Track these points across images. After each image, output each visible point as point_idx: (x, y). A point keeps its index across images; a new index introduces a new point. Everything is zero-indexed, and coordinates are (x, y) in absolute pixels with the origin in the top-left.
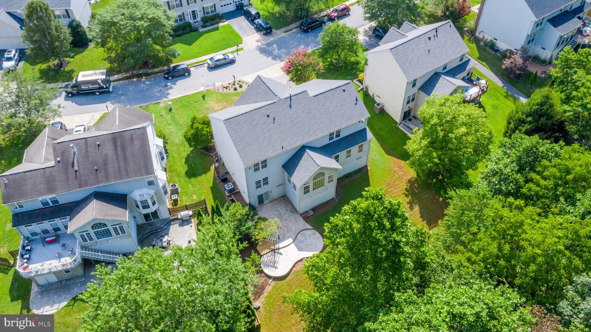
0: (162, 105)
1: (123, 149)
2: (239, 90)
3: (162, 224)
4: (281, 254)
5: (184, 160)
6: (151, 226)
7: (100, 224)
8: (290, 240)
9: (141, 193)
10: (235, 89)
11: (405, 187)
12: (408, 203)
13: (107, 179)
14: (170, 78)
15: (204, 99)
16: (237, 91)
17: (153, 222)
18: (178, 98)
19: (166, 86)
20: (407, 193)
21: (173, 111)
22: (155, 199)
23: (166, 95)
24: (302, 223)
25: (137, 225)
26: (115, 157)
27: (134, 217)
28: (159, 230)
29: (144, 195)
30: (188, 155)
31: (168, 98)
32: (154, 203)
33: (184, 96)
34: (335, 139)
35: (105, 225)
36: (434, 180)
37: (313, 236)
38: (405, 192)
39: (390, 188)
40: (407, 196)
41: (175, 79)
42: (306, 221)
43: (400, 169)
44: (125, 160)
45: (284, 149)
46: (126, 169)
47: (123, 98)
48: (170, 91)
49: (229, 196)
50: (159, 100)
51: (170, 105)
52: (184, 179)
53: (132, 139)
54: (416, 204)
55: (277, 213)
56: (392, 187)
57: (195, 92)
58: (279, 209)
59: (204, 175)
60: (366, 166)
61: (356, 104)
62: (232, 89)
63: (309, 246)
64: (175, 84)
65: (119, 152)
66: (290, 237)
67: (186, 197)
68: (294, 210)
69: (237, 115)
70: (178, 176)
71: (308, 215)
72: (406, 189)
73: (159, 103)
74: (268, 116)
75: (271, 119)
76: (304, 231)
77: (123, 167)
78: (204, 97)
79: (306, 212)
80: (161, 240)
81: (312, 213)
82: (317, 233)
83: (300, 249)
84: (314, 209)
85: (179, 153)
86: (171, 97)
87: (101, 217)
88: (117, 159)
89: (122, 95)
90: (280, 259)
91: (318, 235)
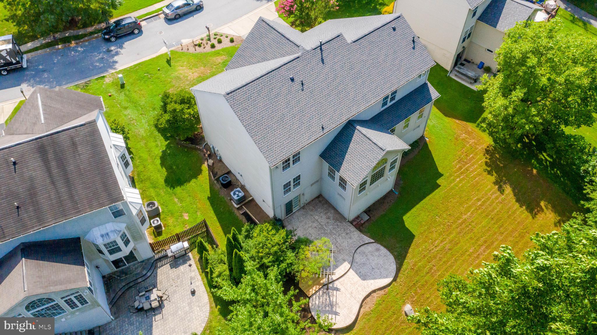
0: (108, 80)
1: (61, 164)
2: (218, 47)
3: (144, 268)
4: (337, 289)
5: (158, 161)
6: (126, 274)
7: (40, 300)
8: (346, 266)
9: (104, 232)
10: (213, 46)
11: (484, 160)
12: (496, 183)
13: (40, 220)
14: (113, 39)
15: (170, 65)
16: (216, 49)
17: (128, 268)
18: (131, 68)
19: (109, 51)
20: (489, 169)
21: (127, 87)
22: (128, 236)
23: (112, 65)
24: (356, 236)
25: (104, 277)
26: (48, 181)
27: (97, 267)
28: (140, 280)
29: (110, 234)
30: (164, 152)
31: (115, 69)
32: (127, 243)
33: (139, 64)
34: (389, 104)
35: (51, 300)
36: (519, 146)
37: (377, 254)
38: (486, 167)
39: (464, 165)
40: (489, 173)
41: (119, 41)
42: (361, 231)
43: (469, 136)
44: (68, 182)
45: (325, 131)
46: (71, 197)
47: (46, 75)
48: (116, 58)
49: (238, 209)
50: (102, 72)
51: (121, 78)
52: (164, 191)
53: (74, 144)
54: (505, 183)
55: (315, 225)
56: (466, 163)
57: (154, 56)
58: (317, 217)
59: (194, 180)
60: (422, 138)
61: (414, 48)
62: (208, 47)
63: (376, 270)
64: (121, 47)
65: (55, 171)
66: (344, 260)
67: (173, 219)
68: (339, 217)
69: (244, 83)
70: (155, 187)
71: (362, 222)
72: (486, 164)
73: (104, 77)
74: (292, 80)
75: (297, 85)
76: (362, 248)
77: (65, 197)
78: (168, 62)
79: (358, 217)
80: (148, 298)
81: (366, 217)
82: (382, 248)
83: (364, 277)
84: (368, 211)
85: (149, 151)
86: (120, 67)
87: (40, 291)
88: (53, 183)
89: (44, 71)
90: (338, 298)
91: (384, 251)
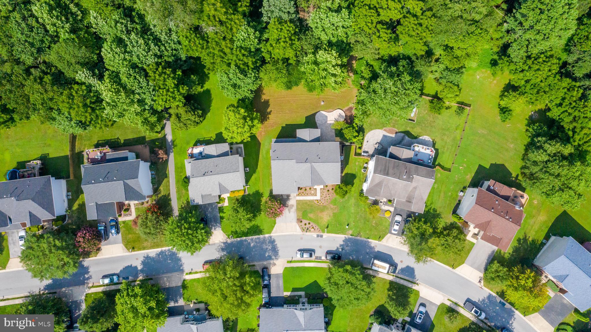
0: (350, 233)
2: (307, 222)
4: (335, 119)
5: (354, 185)
8: (328, 122)
10: (309, 223)
12: (270, 114)
14: (338, 255)
15: (328, 224)
16: (309, 222)
19: (342, 249)
23: (346, 241)
31: (345, 237)
37: (319, 120)
38: (268, 120)
40: (268, 118)
44: (386, 166)
47: (368, 251)
48: (342, 243)
52: (358, 175)
53: (380, 171)
54: (268, 112)
56: (272, 125)
57: (330, 234)
60: (275, 142)
62: (311, 224)
63: (322, 116)
64: (337, 248)
65: (387, 169)
66: (328, 124)
67: (361, 165)
72: (266, 121)
73: (351, 235)
78: (328, 227)
80: (379, 146)
83: (326, 117)
85: (354, 191)
88: (389, 167)
89: (367, 254)
90: (337, 117)
91: (316, 119)
